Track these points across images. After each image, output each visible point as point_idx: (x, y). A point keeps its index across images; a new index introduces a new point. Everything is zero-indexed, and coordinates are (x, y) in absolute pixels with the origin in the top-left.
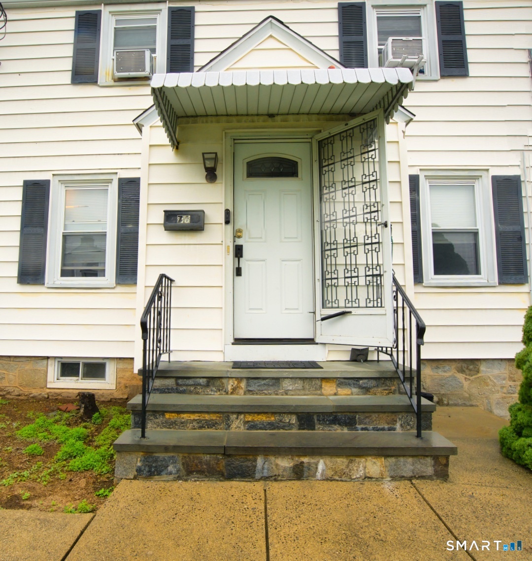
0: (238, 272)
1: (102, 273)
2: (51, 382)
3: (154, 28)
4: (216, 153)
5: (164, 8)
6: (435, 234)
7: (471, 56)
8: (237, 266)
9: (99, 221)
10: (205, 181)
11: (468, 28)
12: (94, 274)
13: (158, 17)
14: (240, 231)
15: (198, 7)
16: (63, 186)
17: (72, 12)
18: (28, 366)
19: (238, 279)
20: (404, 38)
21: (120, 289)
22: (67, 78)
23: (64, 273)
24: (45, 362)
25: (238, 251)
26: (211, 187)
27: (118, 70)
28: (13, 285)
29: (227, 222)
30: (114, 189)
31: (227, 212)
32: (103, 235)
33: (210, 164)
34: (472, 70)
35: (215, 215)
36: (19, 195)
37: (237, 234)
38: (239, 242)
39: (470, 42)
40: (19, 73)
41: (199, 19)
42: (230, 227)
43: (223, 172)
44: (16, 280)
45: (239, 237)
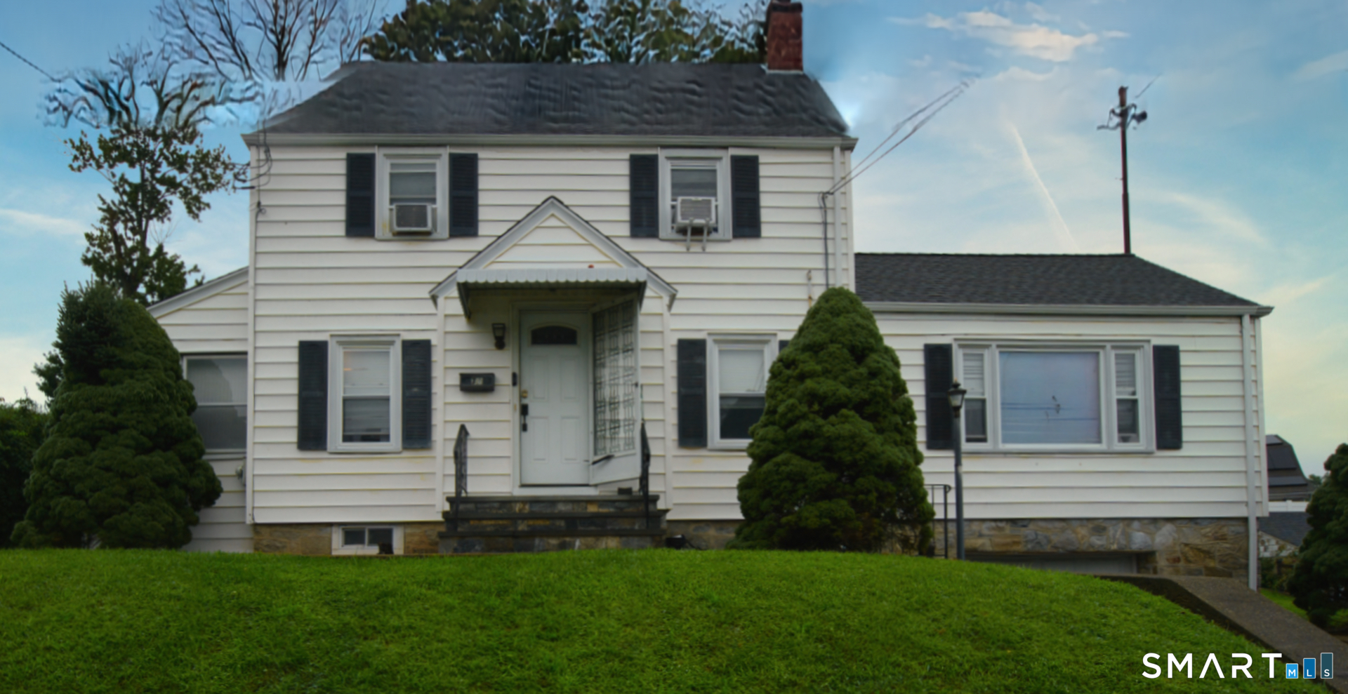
0: (524, 428)
1: (386, 438)
2: (336, 549)
3: (433, 175)
4: (504, 324)
5: (445, 153)
6: (723, 398)
7: (765, 215)
8: (523, 422)
9: (381, 384)
10: (494, 348)
11: (764, 185)
12: (376, 439)
13: (438, 162)
14: (525, 392)
15: (482, 154)
16: (341, 347)
17: (342, 154)
18: (311, 534)
19: (524, 434)
20: (693, 198)
21: (407, 454)
22: (341, 229)
23: (347, 438)
24: (329, 529)
25: (524, 410)
26: (499, 353)
27: (399, 225)
28: (294, 452)
29: (514, 383)
30: (396, 353)
31: (514, 376)
32: (386, 400)
33: (499, 334)
34: (766, 231)
35: (504, 378)
36: (294, 357)
37: (523, 395)
38: (525, 401)
39: (765, 201)
40: (286, 222)
41: (483, 168)
42: (516, 389)
43: (511, 340)
44: (295, 446)
45: (525, 397)
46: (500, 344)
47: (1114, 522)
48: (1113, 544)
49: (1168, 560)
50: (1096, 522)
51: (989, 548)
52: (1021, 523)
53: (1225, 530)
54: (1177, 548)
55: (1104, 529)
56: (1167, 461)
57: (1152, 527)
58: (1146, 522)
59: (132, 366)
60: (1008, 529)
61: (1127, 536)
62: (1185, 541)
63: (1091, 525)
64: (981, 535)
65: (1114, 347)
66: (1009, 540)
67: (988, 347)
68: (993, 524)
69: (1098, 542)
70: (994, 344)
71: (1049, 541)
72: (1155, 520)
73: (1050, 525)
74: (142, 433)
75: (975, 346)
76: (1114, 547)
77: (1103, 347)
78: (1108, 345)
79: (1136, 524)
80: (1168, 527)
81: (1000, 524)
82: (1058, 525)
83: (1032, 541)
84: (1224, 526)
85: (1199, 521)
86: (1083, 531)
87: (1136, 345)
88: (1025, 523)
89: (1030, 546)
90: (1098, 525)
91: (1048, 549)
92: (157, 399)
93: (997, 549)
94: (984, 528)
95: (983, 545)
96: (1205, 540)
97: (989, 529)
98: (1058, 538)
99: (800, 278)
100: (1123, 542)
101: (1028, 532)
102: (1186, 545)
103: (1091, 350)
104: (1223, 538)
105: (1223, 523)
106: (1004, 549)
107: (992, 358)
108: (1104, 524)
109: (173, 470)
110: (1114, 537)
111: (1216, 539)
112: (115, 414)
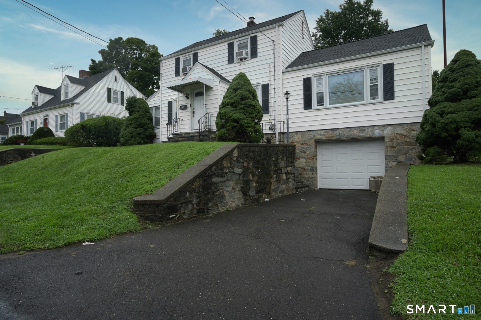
0: (194, 116)
3: (191, 59)
5: (192, 53)
7: (259, 51)
11: (258, 42)
13: (191, 56)
14: (194, 108)
15: (199, 51)
16: (175, 102)
17: (175, 59)
19: (194, 118)
22: (174, 75)
25: (194, 112)
26: (188, 100)
29: (190, 107)
31: (190, 105)
33: (186, 96)
34: (259, 55)
35: (188, 106)
36: (167, 105)
38: (194, 110)
39: (259, 47)
40: (166, 76)
41: (199, 55)
43: (190, 97)
46: (187, 98)
47: (368, 127)
48: (367, 135)
49: (389, 139)
50: (361, 128)
51: (324, 138)
52: (334, 130)
53: (414, 127)
54: (393, 135)
55: (364, 130)
56: (389, 104)
57: (383, 128)
58: (380, 126)
59: (136, 112)
60: (330, 132)
61: (373, 132)
62: (397, 132)
63: (359, 129)
64: (321, 135)
65: (368, 68)
66: (330, 136)
67: (323, 75)
68: (325, 131)
69: (361, 134)
70: (325, 74)
71: (344, 135)
72: (384, 126)
73: (344, 130)
74: (136, 125)
75: (319, 76)
76: (368, 136)
77: (364, 68)
78: (366, 67)
79: (376, 128)
80: (390, 128)
81: (328, 131)
82: (347, 129)
83: (338, 135)
84: (414, 126)
85: (402, 125)
86: (356, 131)
87: (377, 65)
88: (336, 130)
89: (337, 137)
90: (362, 129)
91: (344, 138)
92: (139, 118)
93: (327, 139)
94: (322, 132)
95: (322, 138)
96: (405, 131)
97: (324, 132)
98: (347, 134)
99: (267, 66)
100: (371, 134)
101: (337, 133)
102: (397, 134)
103: (360, 70)
104: (413, 130)
105: (413, 124)
106: (329, 138)
107: (326, 79)
108: (364, 128)
109: (141, 131)
110: (368, 133)
111: (410, 131)
112: (132, 121)
